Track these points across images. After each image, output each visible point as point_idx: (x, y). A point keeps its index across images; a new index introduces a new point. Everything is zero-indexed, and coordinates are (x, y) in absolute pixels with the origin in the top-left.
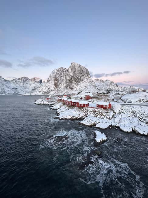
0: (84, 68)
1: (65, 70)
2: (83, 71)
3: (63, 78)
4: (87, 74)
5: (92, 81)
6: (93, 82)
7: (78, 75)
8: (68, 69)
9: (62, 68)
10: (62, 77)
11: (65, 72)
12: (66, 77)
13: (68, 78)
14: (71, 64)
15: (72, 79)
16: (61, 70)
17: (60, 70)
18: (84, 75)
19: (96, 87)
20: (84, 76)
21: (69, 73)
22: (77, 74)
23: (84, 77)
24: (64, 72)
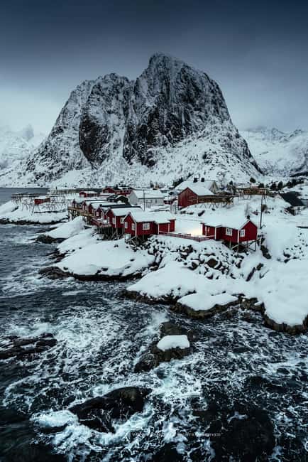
0: (204, 80)
1: (127, 86)
2: (198, 91)
3: (116, 121)
4: (214, 102)
5: (233, 134)
6: (238, 136)
7: (177, 109)
8: (137, 83)
9: (114, 77)
10: (113, 116)
11: (127, 93)
12: (126, 115)
13: (136, 120)
14: (150, 62)
15: (154, 124)
16: (109, 86)
17: (104, 86)
18: (200, 110)
19: (251, 160)
20: (203, 114)
21: (139, 100)
22: (174, 105)
23: (200, 117)
24: (121, 97)
